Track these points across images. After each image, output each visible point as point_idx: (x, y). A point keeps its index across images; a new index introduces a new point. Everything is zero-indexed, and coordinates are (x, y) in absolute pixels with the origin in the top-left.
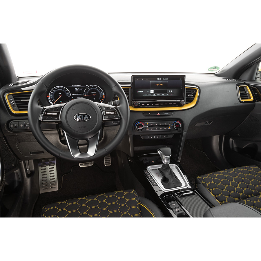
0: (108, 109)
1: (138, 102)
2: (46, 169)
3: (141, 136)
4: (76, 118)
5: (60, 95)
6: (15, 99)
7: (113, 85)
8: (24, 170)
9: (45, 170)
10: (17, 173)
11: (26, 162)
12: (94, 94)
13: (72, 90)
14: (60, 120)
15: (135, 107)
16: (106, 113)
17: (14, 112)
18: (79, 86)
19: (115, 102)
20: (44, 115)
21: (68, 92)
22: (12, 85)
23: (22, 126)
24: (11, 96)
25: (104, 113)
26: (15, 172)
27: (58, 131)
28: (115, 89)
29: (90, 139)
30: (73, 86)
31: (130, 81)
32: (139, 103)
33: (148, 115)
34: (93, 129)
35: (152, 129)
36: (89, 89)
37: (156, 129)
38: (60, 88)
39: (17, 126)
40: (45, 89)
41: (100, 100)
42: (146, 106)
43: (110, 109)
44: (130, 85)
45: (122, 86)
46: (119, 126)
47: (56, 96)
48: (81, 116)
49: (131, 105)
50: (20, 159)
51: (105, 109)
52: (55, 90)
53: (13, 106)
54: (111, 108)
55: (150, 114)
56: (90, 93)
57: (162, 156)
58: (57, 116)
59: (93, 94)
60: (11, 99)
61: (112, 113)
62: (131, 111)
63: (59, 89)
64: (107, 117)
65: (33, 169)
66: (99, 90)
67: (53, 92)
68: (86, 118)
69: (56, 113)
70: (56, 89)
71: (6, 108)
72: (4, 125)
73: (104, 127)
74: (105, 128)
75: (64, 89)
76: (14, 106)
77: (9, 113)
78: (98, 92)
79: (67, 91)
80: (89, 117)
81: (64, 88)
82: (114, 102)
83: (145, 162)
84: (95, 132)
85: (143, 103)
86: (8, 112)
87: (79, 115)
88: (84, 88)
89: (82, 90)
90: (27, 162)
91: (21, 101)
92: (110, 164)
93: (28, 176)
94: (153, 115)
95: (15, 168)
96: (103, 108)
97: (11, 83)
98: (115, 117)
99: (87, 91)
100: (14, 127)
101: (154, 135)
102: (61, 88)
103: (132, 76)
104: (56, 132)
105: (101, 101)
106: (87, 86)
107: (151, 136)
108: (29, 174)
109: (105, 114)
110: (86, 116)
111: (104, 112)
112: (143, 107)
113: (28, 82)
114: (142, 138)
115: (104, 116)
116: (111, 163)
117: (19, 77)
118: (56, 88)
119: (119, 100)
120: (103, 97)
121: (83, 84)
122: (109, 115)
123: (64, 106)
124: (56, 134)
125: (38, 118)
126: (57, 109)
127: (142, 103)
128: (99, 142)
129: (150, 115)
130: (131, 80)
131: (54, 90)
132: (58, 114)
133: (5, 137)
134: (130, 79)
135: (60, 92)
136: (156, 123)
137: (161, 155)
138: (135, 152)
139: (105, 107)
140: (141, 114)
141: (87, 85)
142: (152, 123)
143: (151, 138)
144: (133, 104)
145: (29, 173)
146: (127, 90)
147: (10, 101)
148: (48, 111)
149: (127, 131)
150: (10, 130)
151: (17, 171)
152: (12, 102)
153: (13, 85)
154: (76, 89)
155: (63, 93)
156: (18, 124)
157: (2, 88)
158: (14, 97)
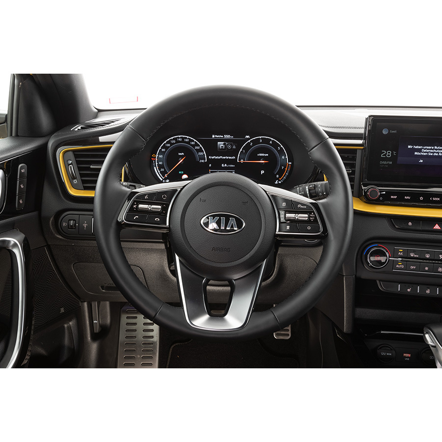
0: (292, 206)
1: (379, 190)
2: (135, 324)
3: (378, 281)
4: (207, 224)
5: (182, 157)
6: (78, 163)
7: (313, 142)
8: (88, 322)
9: (133, 327)
10: (69, 328)
11: (93, 306)
12: (264, 158)
13: (211, 147)
14: (168, 224)
15: (369, 201)
16: (288, 215)
17: (73, 192)
18: (227, 137)
19: (315, 187)
20: (131, 209)
21: (200, 150)
22: (77, 129)
23: (85, 225)
24: (71, 154)
25: (282, 216)
26: (66, 326)
27: (166, 246)
28: (317, 154)
29: (237, 281)
30: (213, 136)
31: (362, 131)
32: (381, 191)
33: (406, 227)
34: (248, 256)
35: (412, 267)
36: (253, 145)
37: (427, 268)
38: (183, 141)
39: (75, 225)
40: (141, 144)
41: (277, 176)
42: (400, 201)
43: (299, 206)
44: (360, 142)
45: (335, 145)
46: (321, 249)
47: (171, 159)
48: (220, 219)
49: (359, 195)
50: (79, 298)
51: (284, 204)
52: (172, 144)
53: (72, 178)
54: (303, 205)
55: (410, 224)
56: (253, 156)
57: (437, 351)
58: (162, 214)
59: (260, 158)
60: (70, 162)
61: (304, 217)
62: (356, 213)
63: (180, 142)
64: (288, 227)
65: (108, 321)
66: (277, 149)
67: (166, 148)
68: (232, 227)
69: (160, 207)
70: (174, 141)
71: (57, 182)
72: (49, 221)
73: (280, 248)
74: (281, 251)
75: (193, 143)
76: (74, 178)
77: (62, 193)
78: (274, 155)
79: (198, 148)
80: (239, 225)
81: (193, 141)
82: (312, 185)
83: (383, 354)
84: (252, 266)
85: (394, 193)
86: (60, 191)
87: (214, 216)
88: (239, 144)
89: (234, 147)
90: (95, 305)
91: (91, 167)
92: (288, 335)
93: (95, 337)
94: (420, 228)
95: (66, 317)
96: (280, 201)
97: (76, 122)
98: (309, 228)
99: (246, 152)
100: (69, 226)
101: (418, 284)
102: (186, 140)
103: (370, 116)
104: (163, 246)
105: (280, 177)
106: (249, 139)
107: (407, 285)
108: (96, 333)
109: (283, 220)
110: (232, 221)
111: (282, 213)
112: (393, 203)
113: (112, 124)
114: (381, 287)
115: (280, 223)
116: (289, 333)
117: (100, 111)
118: (174, 139)
119: (326, 181)
120: (285, 167)
121: (238, 132)
122: (292, 221)
123: (182, 189)
124: (159, 251)
125: (116, 216)
126: (164, 197)
127: (389, 193)
128: (264, 284)
129: (413, 228)
130: (366, 128)
131: (169, 145)
132: (165, 209)
133: (49, 247)
134: (364, 126)
135: (181, 149)
136: (428, 252)
137: (435, 347)
138: (356, 322)
139: (286, 200)
140: (385, 223)
141: (248, 137)
142: (414, 251)
143: (409, 290)
144: (366, 193)
145: (97, 330)
146: (351, 156)
147: (67, 166)
148: (142, 199)
149: (341, 269)
150: (60, 234)
151: (71, 323)
152: (72, 168)
153: (79, 128)
154: (221, 144)
155: (189, 153)
156: (77, 221)
157: (55, 134)
158: (76, 156)
